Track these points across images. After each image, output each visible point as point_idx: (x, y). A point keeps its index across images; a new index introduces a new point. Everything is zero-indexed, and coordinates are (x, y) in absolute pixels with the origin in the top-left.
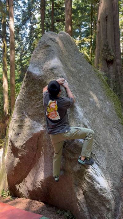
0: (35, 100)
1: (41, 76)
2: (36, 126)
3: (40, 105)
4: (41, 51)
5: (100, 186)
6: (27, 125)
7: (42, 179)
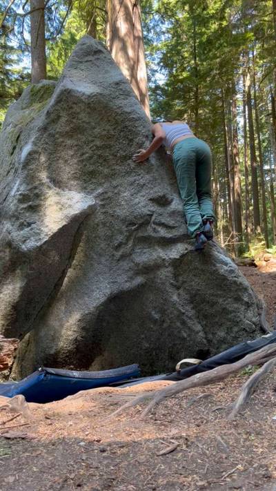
0: (76, 145)
1: (95, 95)
2: (75, 200)
3: (87, 155)
4: (86, 59)
5: (230, 266)
7: (86, 312)
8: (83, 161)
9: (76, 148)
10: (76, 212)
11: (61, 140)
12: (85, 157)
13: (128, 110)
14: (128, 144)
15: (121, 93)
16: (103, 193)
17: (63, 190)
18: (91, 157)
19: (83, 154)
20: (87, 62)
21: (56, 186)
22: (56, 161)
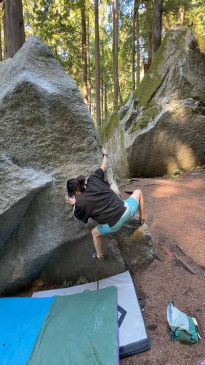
0: (36, 133)
1: (57, 96)
2: (34, 177)
3: (46, 143)
4: (41, 58)
6: (12, 178)
7: (42, 254)
8: (42, 147)
9: (35, 135)
10: (36, 187)
11: (21, 126)
12: (44, 144)
13: (84, 114)
14: (81, 140)
15: (77, 99)
16: (59, 174)
17: (22, 167)
18: (49, 145)
19: (42, 142)
20: (42, 61)
21: (15, 164)
22: (15, 143)
